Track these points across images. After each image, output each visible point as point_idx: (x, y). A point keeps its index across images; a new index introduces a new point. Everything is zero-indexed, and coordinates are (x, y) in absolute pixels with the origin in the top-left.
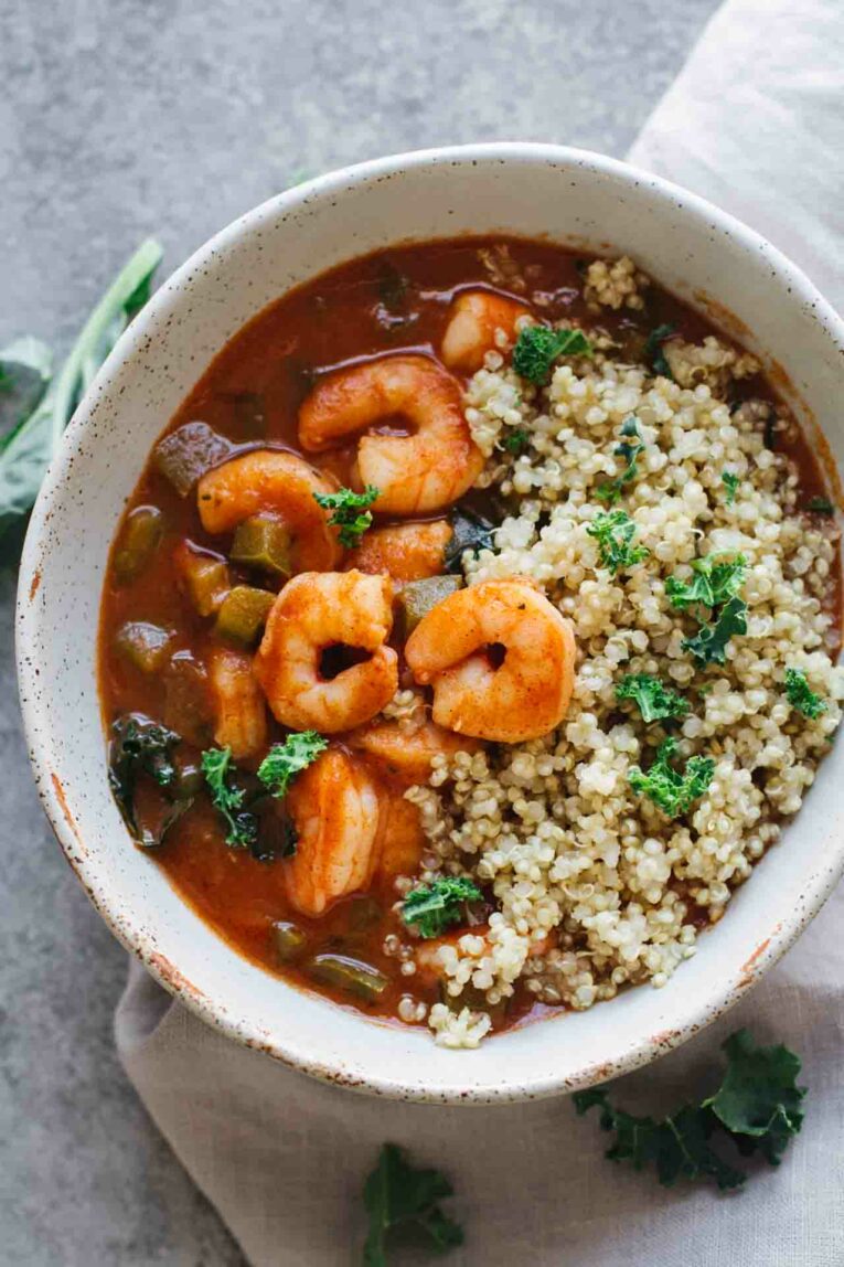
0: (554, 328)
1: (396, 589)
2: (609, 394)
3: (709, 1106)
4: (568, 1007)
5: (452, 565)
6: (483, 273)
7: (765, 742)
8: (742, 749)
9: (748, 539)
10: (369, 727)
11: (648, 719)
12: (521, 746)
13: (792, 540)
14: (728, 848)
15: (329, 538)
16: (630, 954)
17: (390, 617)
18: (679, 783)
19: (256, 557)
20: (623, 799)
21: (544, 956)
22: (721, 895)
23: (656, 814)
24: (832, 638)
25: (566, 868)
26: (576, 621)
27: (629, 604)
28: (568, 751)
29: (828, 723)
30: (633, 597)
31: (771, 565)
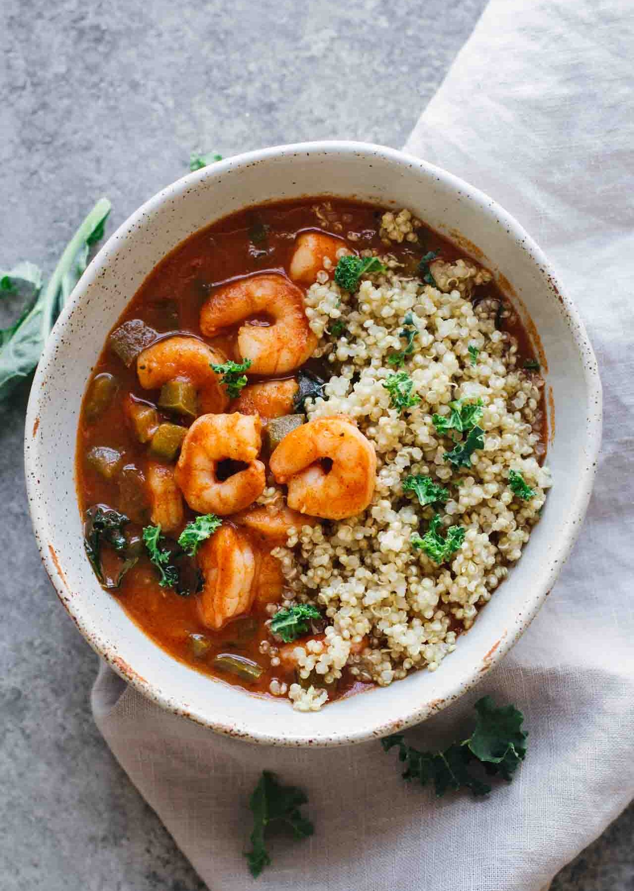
0: (360, 255)
1: (263, 424)
2: (396, 297)
3: (466, 745)
4: (376, 684)
5: (298, 408)
6: (315, 221)
7: (497, 516)
8: (482, 520)
9: (484, 388)
10: (247, 511)
11: (423, 503)
12: (343, 521)
13: (514, 388)
14: (475, 583)
15: (221, 392)
16: (414, 651)
17: (260, 441)
18: (443, 543)
19: (175, 405)
20: (408, 554)
21: (360, 653)
22: (471, 612)
23: (429, 562)
24: (540, 449)
25: (373, 597)
26: (377, 442)
27: (410, 431)
28: (373, 524)
29: (537, 503)
30: (412, 426)
31: (500, 404)
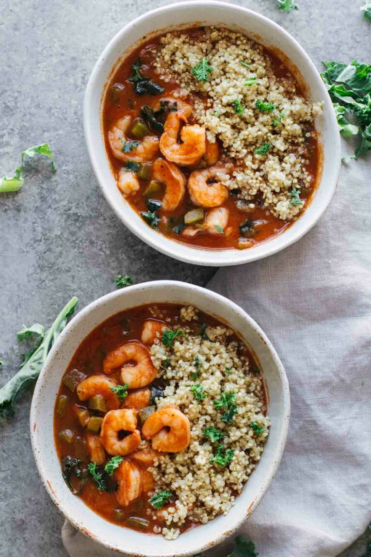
0: (172, 329)
1: (137, 412)
2: (191, 347)
4: (201, 523)
5: (152, 403)
7: (247, 442)
8: (241, 445)
9: (235, 385)
10: (135, 452)
11: (213, 441)
12: (178, 453)
13: (249, 382)
14: (240, 474)
15: (116, 399)
16: (217, 508)
17: (136, 421)
18: (224, 458)
19: (96, 408)
20: (209, 464)
21: (193, 510)
22: (241, 486)
23: (219, 467)
24: (264, 408)
25: (195, 486)
26: (189, 416)
27: (203, 408)
28: (191, 452)
29: (265, 434)
30: (205, 407)
31: (243, 391)
